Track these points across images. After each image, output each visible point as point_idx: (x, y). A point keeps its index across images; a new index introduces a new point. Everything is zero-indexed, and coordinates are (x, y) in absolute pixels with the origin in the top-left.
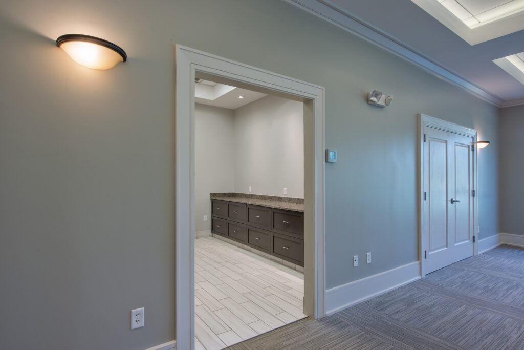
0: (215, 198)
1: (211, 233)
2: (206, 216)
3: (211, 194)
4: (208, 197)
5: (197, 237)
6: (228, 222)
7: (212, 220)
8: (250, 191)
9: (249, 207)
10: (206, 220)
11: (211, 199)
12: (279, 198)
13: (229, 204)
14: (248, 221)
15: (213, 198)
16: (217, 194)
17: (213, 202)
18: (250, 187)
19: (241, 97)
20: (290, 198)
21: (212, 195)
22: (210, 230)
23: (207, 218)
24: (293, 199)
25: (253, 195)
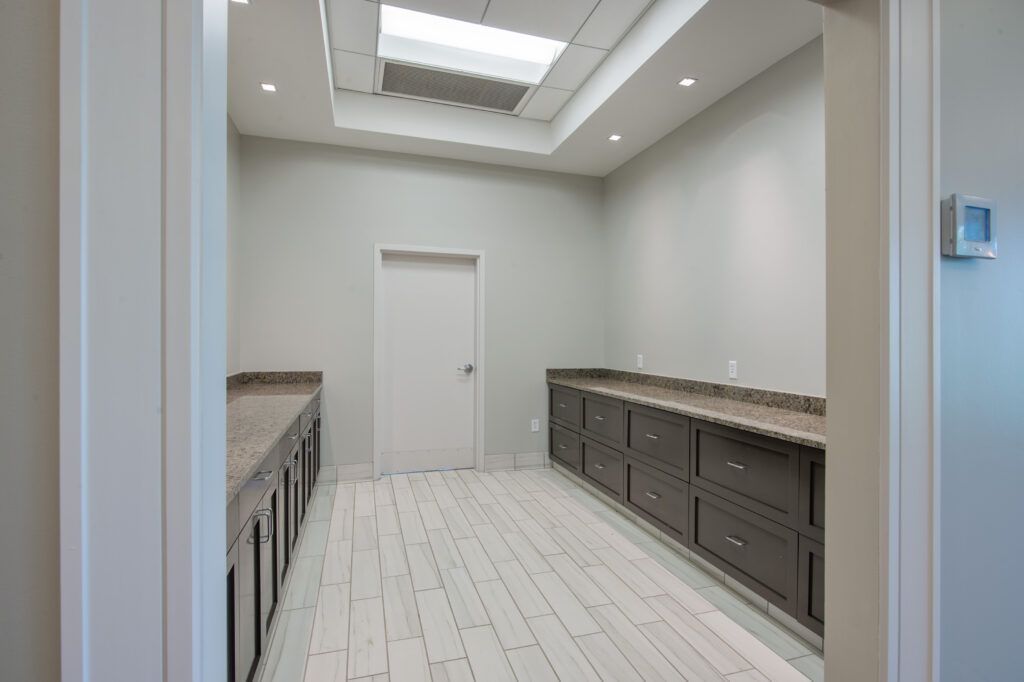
0: (555, 381)
1: (548, 461)
2: (537, 421)
3: (549, 371)
4: (543, 377)
5: (515, 467)
6: (584, 440)
7: (551, 430)
8: (640, 365)
9: (631, 410)
10: (537, 430)
11: (549, 384)
12: (716, 387)
13: (585, 398)
14: (629, 445)
15: (551, 381)
16: (563, 370)
17: (553, 391)
18: (640, 356)
19: (615, 138)
20: (746, 390)
21: (551, 373)
22: (547, 453)
23: (539, 425)
24: (758, 391)
25: (648, 377)
